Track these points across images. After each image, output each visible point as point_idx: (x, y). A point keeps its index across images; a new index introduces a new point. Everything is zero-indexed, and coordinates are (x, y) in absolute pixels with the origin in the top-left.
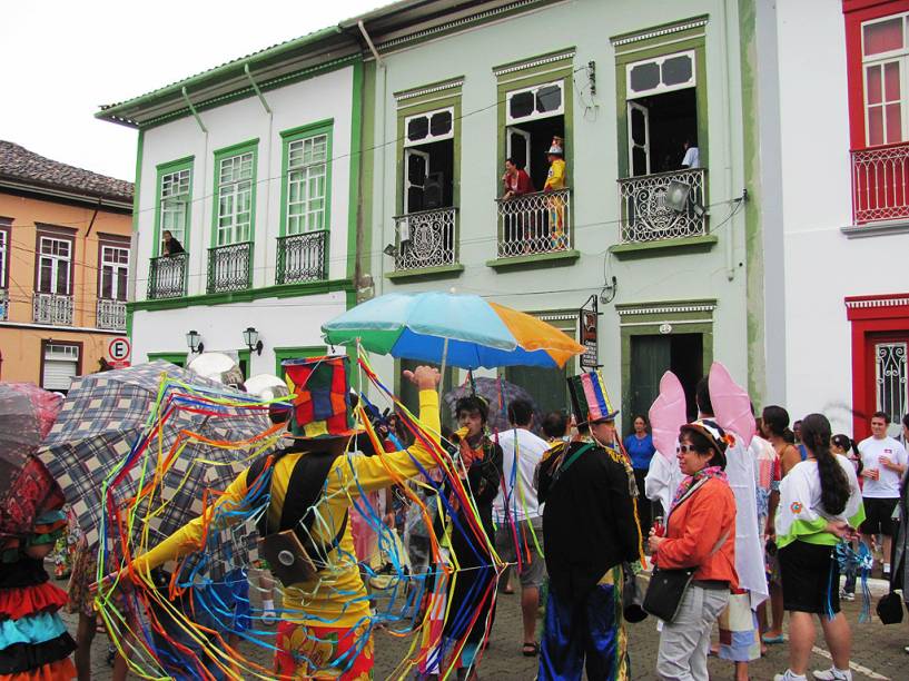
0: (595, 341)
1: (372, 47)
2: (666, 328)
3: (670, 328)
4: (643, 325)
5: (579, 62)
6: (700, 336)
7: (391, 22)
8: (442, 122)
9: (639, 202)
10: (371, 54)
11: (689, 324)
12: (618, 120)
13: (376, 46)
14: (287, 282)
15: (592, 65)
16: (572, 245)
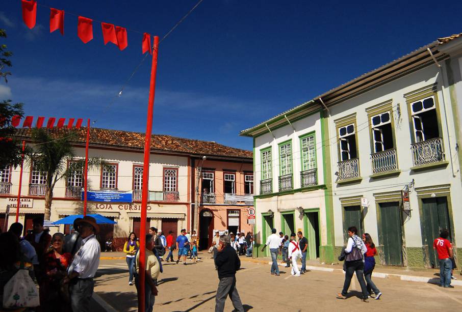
0: (408, 201)
1: (325, 106)
2: (433, 195)
3: (435, 195)
4: (426, 195)
5: (394, 104)
6: (446, 197)
7: (330, 97)
8: (351, 129)
9: (419, 151)
10: (325, 108)
11: (442, 193)
12: (410, 123)
13: (326, 105)
14: (305, 187)
15: (398, 105)
16: (398, 168)
